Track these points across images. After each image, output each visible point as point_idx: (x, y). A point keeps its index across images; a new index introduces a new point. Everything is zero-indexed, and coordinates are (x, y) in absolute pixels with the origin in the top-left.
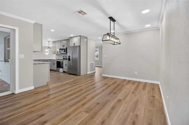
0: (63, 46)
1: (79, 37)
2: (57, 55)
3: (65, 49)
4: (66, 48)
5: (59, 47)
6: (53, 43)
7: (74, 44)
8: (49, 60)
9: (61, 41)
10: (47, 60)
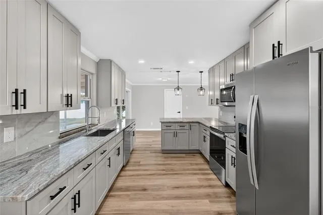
10: (190, 124)
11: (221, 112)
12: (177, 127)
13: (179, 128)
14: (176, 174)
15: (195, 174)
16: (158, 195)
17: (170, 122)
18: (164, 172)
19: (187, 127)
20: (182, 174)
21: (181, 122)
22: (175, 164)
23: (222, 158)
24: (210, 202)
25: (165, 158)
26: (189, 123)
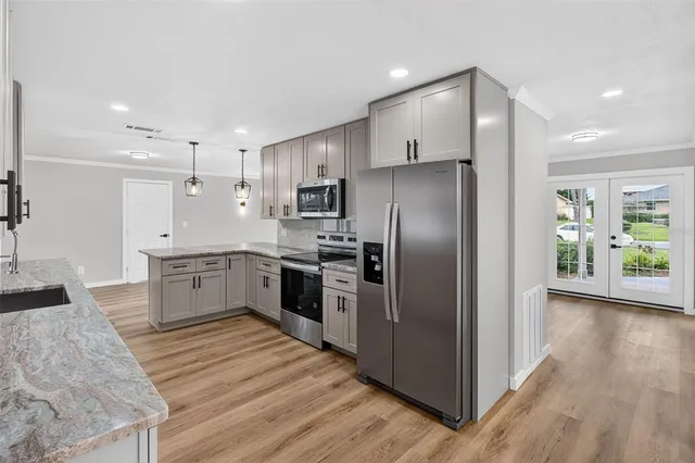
0: (322, 171)
1: (466, 81)
2: (286, 223)
3: (332, 188)
4: (343, 182)
5: (297, 180)
6: (262, 155)
7: (413, 148)
8: (243, 256)
9: (306, 140)
10: (228, 257)
11: (284, 232)
12: (200, 265)
13: (205, 267)
14: (227, 359)
15: (263, 348)
16: (221, 404)
17: (183, 257)
18: (200, 364)
19: (222, 263)
20: (240, 356)
21: (209, 255)
22: (212, 344)
23: (315, 306)
24: (315, 377)
25: (178, 339)
26: (225, 254)
